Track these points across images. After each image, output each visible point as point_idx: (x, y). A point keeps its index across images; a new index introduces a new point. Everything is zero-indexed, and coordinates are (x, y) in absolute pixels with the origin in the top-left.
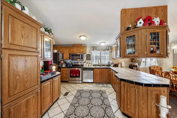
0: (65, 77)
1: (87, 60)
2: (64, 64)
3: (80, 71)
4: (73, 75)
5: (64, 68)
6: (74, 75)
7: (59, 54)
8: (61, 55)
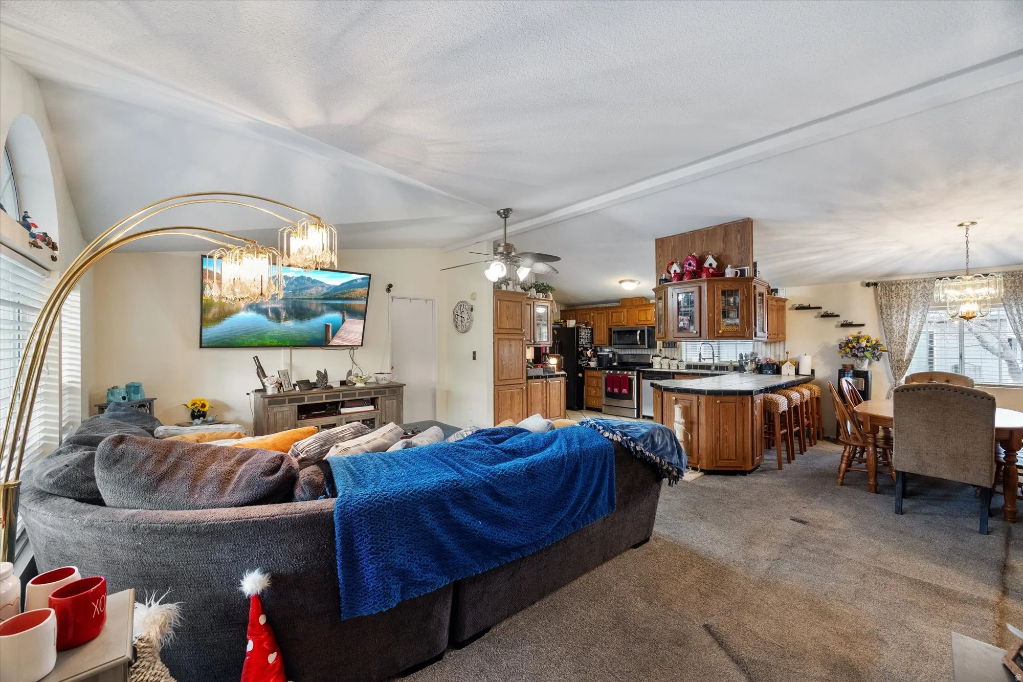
0: (595, 396)
1: (663, 347)
2: (594, 359)
3: (631, 381)
4: (613, 389)
5: (594, 369)
6: (616, 390)
7: (578, 332)
8: (584, 335)
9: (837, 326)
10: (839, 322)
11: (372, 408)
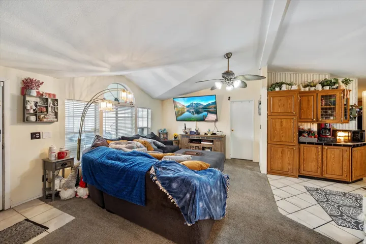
11: (212, 144)
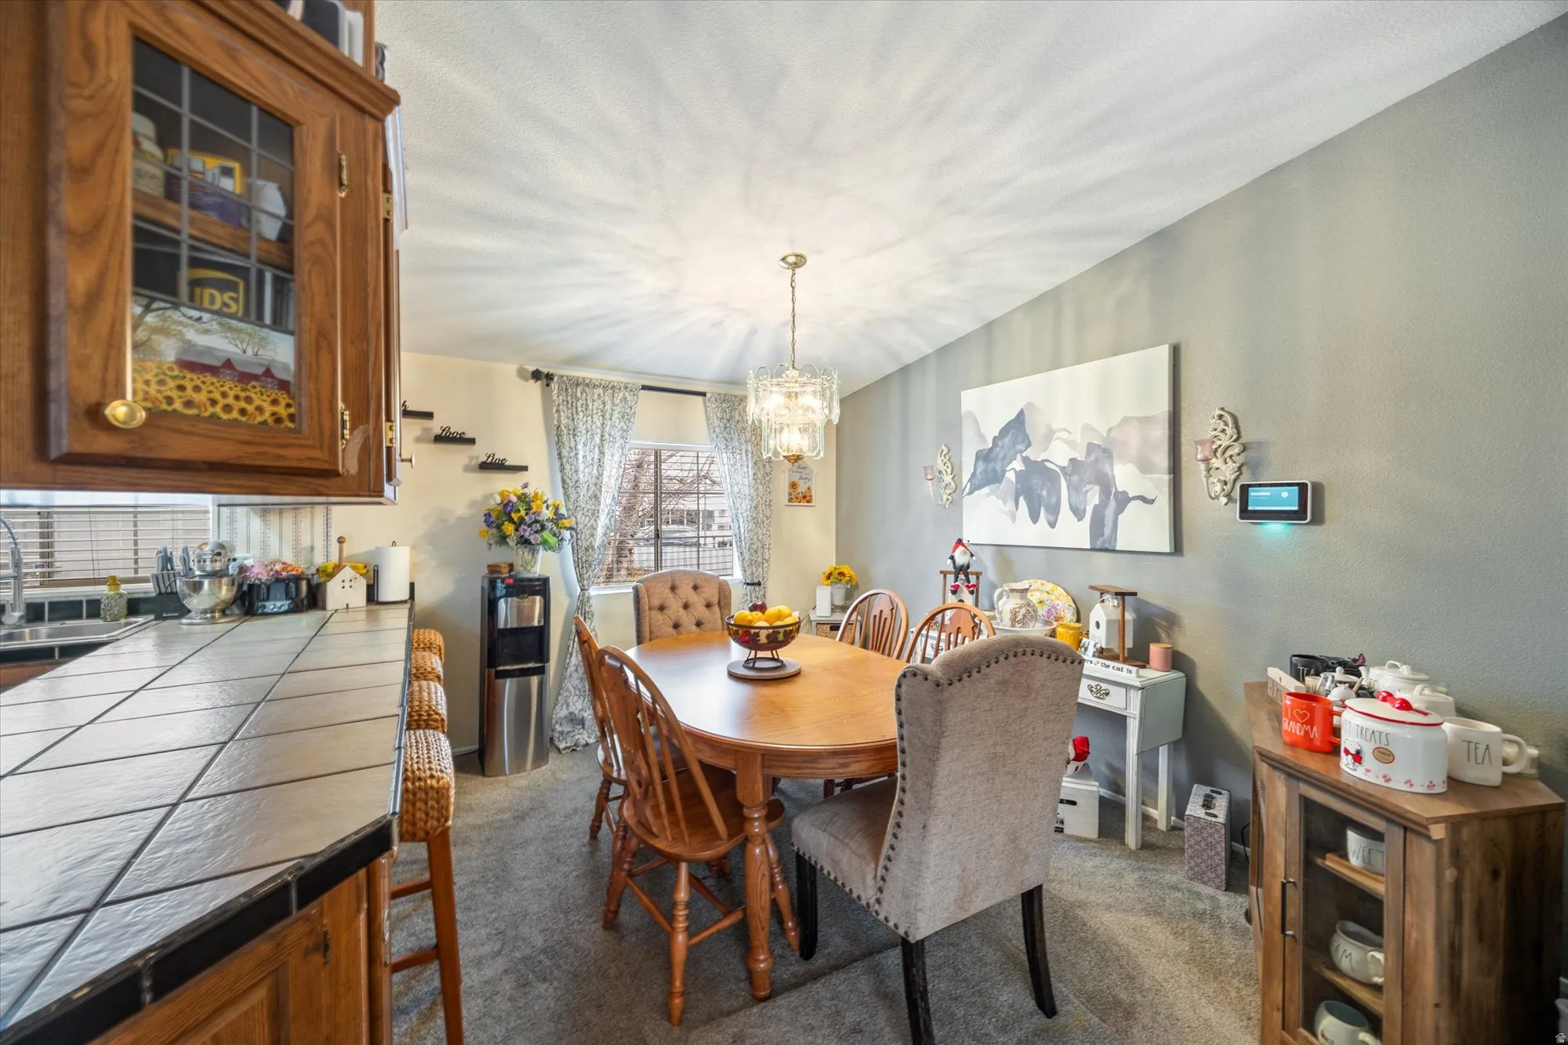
9: (468, 469)
10: (471, 458)
